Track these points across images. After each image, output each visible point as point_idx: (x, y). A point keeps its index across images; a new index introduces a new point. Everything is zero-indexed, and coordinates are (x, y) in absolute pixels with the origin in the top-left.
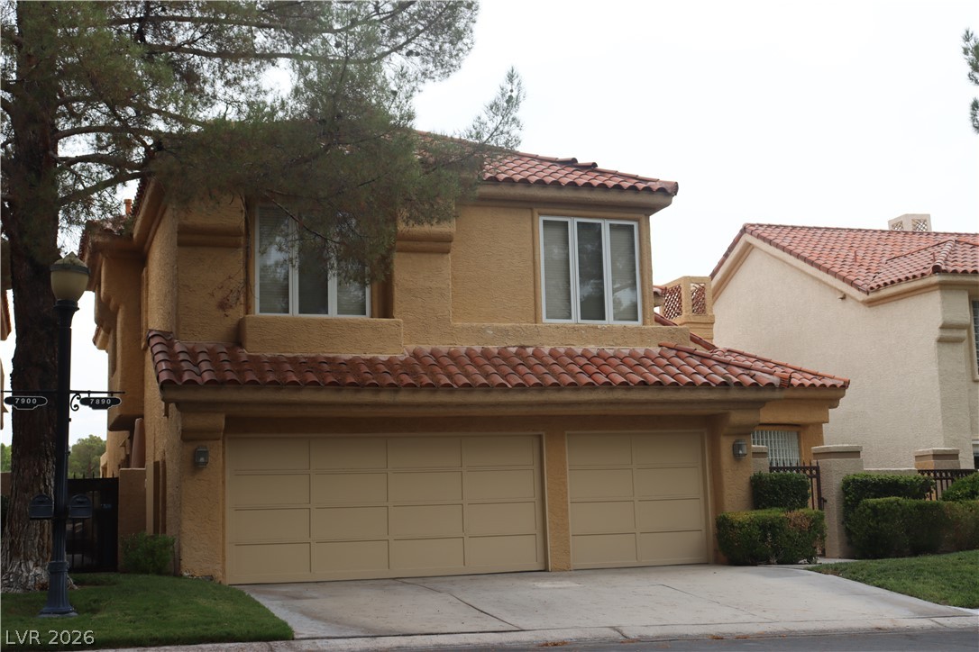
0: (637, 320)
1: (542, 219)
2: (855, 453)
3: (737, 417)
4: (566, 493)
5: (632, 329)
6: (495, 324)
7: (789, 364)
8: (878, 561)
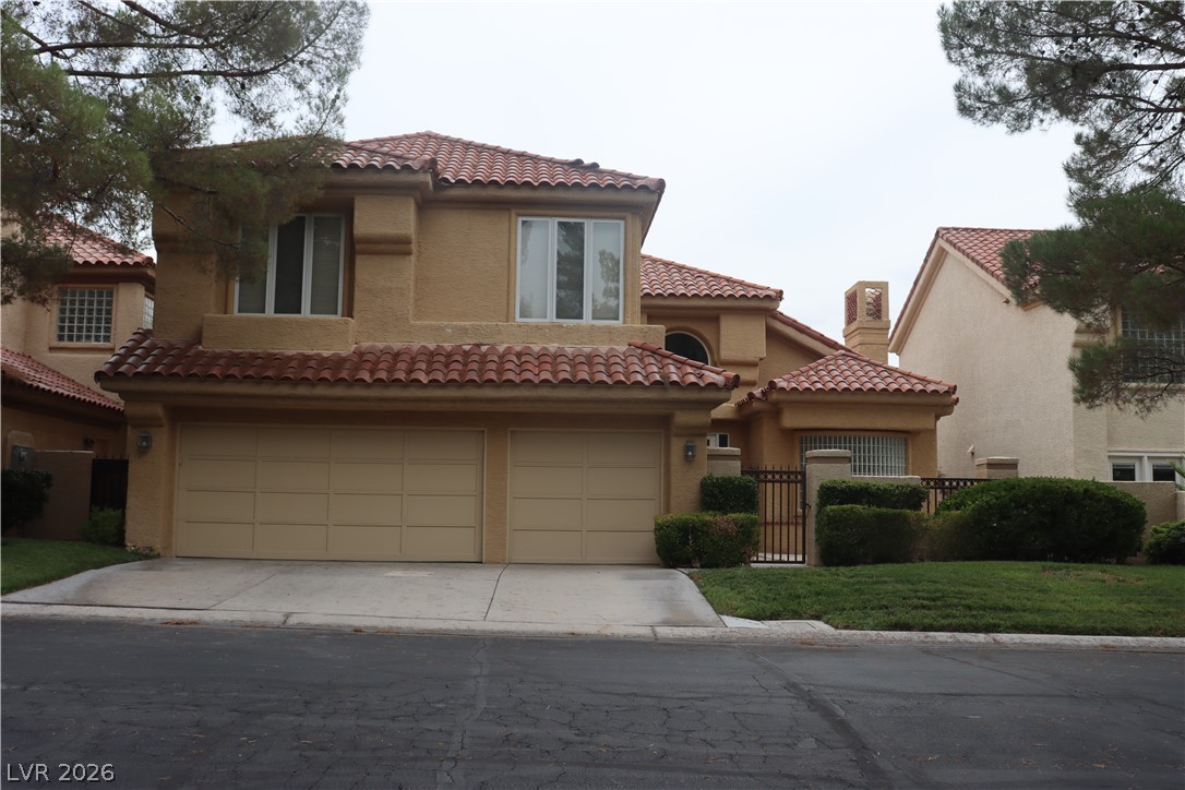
0: (617, 319)
1: (521, 219)
3: (682, 418)
4: (506, 488)
5: (600, 328)
6: (455, 323)
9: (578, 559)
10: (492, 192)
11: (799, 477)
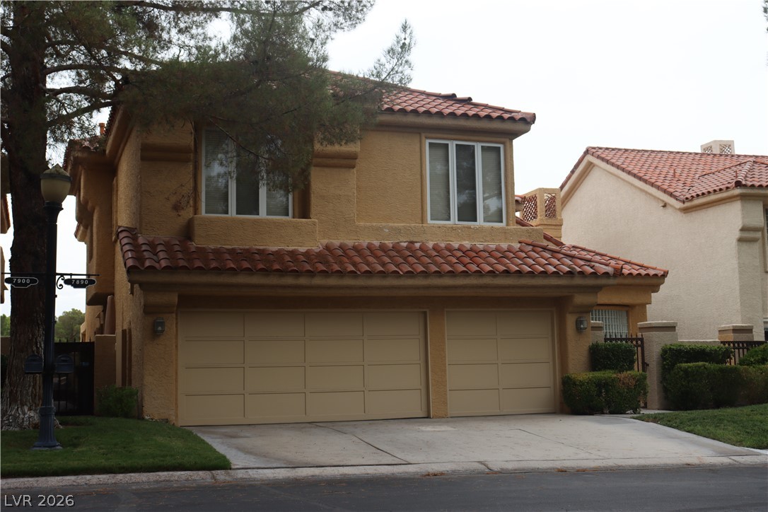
0: (502, 222)
1: (428, 141)
2: (671, 328)
3: (580, 299)
4: (445, 357)
5: (498, 229)
6: (390, 224)
7: (621, 258)
8: (689, 412)
9: (497, 412)
10: (411, 119)
11: (639, 342)
